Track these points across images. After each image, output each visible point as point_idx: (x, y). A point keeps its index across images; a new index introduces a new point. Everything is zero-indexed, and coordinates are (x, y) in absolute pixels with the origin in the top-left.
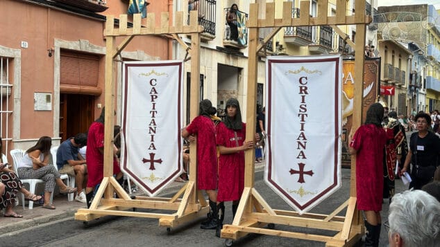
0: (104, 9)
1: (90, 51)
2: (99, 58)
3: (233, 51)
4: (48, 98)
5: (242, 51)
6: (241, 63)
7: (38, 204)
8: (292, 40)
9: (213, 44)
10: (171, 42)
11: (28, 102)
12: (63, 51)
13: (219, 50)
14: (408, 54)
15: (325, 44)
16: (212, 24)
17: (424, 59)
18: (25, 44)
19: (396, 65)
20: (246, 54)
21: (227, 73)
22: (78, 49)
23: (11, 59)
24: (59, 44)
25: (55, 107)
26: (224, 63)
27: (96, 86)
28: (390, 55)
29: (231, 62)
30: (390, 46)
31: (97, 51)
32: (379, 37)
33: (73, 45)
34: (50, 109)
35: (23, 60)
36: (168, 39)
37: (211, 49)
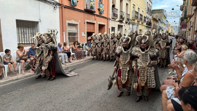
0: (95, 12)
1: (92, 22)
2: (94, 24)
3: (121, 21)
4: (84, 33)
5: (123, 21)
6: (123, 24)
7: (88, 55)
8: (133, 18)
9: (117, 20)
10: (109, 20)
11: (81, 34)
12: (87, 23)
13: (118, 21)
14: (158, 21)
15: (141, 19)
16: (117, 15)
17: (161, 22)
18: (80, 21)
19: (156, 24)
20: (124, 22)
21: (120, 27)
22: (90, 22)
23: (77, 24)
24: (87, 21)
25: (86, 35)
26: (119, 24)
27: (93, 30)
28: (154, 21)
29: (121, 24)
30: (155, 20)
31: (94, 22)
32: (152, 17)
33: (89, 21)
34: (85, 36)
35: (79, 25)
36: (108, 19)
37: (117, 21)
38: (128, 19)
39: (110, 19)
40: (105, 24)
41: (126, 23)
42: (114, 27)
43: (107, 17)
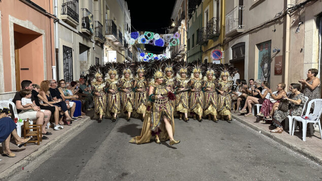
3: (86, 36)
6: (89, 44)
9: (77, 30)
10: (53, 20)
13: (80, 33)
20: (92, 40)
26: (82, 43)
29: (85, 43)
36: (50, 17)
37: (76, 32)
38: (101, 36)
39: (58, 21)
40: (42, 32)
41: (97, 42)
42: (71, 49)
43: (48, 11)
